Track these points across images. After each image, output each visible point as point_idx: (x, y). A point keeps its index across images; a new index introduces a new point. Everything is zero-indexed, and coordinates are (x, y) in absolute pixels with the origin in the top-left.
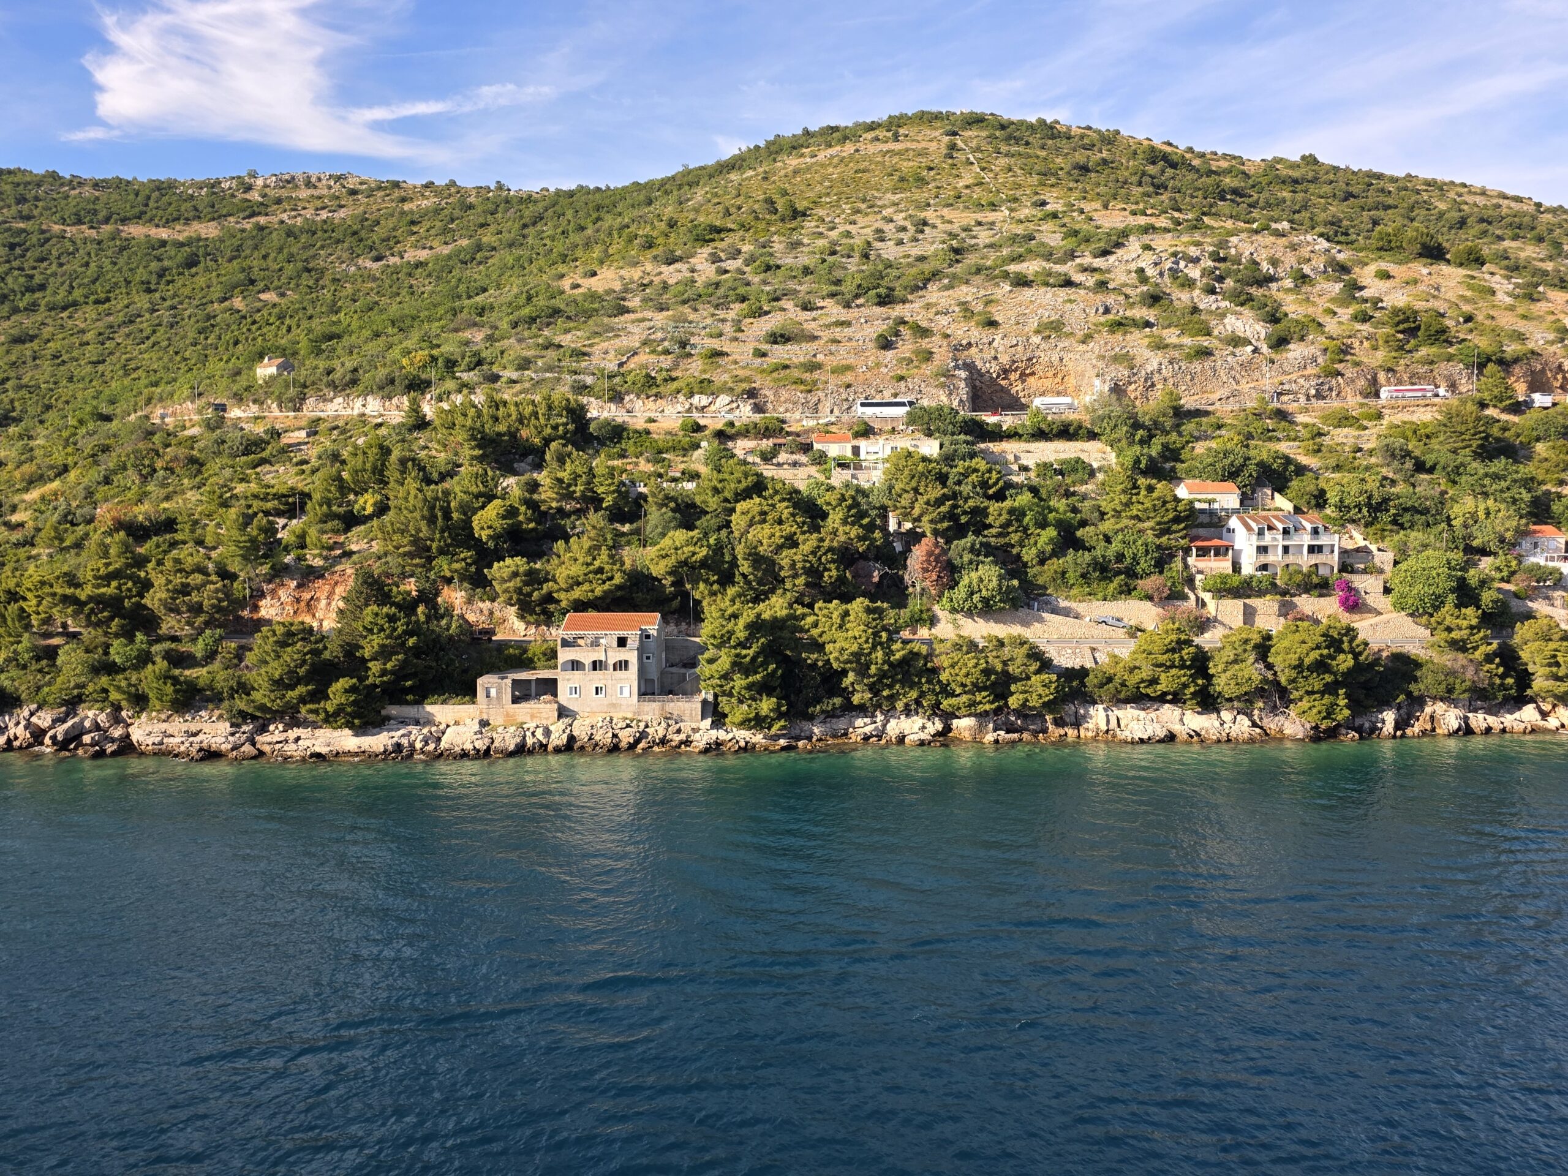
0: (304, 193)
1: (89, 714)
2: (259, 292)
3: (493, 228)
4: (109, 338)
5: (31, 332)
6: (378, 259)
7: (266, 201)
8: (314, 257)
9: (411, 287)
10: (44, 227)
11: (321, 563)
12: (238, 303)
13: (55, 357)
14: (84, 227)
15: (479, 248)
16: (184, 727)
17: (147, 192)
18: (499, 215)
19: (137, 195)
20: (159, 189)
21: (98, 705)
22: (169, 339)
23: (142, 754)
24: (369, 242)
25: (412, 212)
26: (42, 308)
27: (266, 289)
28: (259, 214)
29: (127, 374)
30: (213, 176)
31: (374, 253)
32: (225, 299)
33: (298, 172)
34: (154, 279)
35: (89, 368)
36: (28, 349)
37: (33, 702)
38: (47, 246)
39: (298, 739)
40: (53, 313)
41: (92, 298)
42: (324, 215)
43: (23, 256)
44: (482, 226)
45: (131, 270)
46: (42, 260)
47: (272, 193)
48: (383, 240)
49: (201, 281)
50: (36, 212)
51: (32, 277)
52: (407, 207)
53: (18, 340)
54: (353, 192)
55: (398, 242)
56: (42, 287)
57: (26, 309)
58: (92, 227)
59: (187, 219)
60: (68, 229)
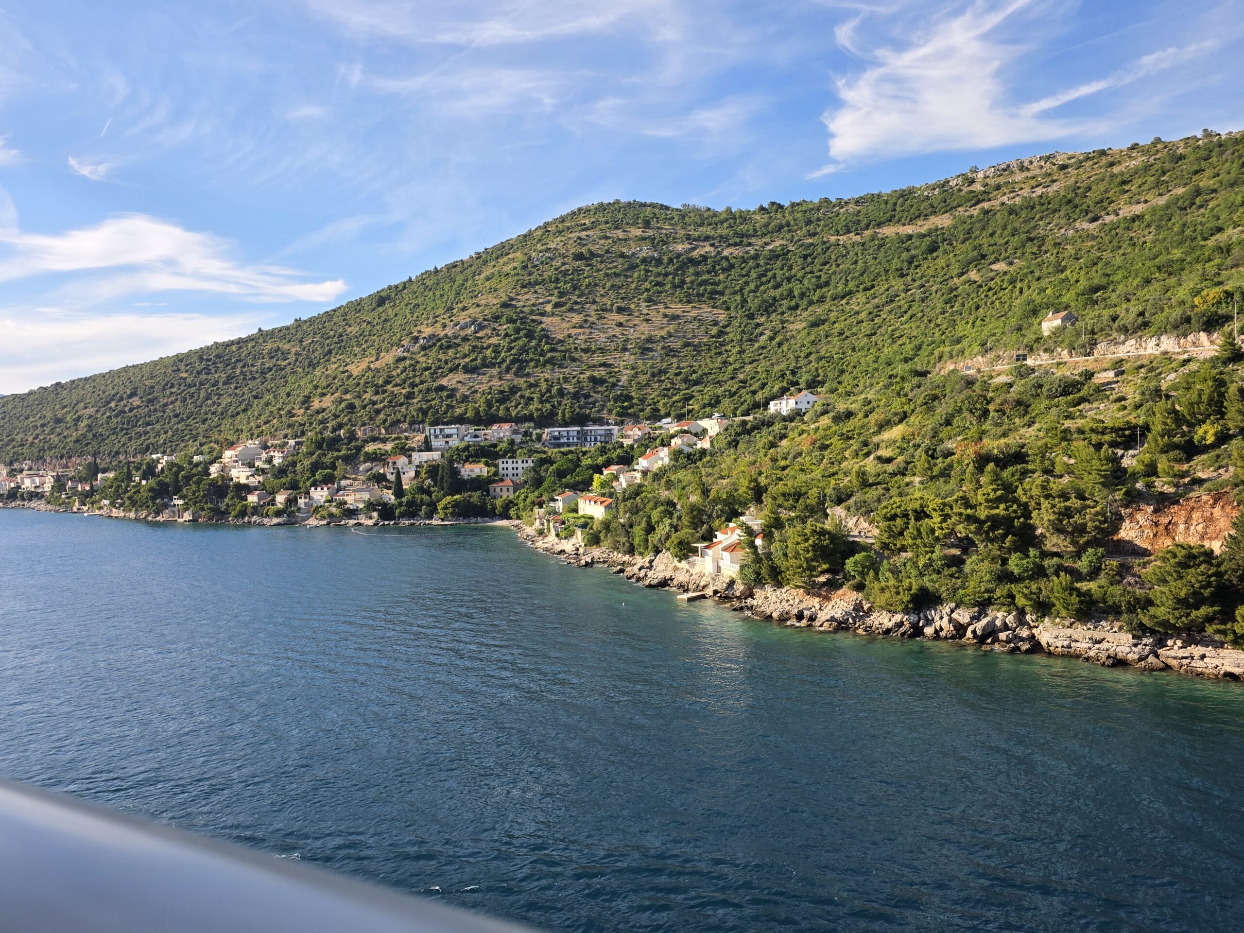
0: (1019, 177)
1: (999, 615)
2: (990, 264)
3: (1208, 172)
4: (877, 316)
5: (822, 318)
6: (1095, 219)
7: (987, 189)
8: (1035, 227)
9: (1131, 239)
10: (825, 239)
11: (1172, 490)
12: (973, 275)
13: (841, 334)
14: (852, 235)
15: (1198, 192)
16: (1089, 634)
17: (894, 200)
18: (1214, 159)
19: (886, 203)
20: (902, 196)
21: (1004, 608)
22: (922, 311)
23: (1050, 654)
24: (1084, 207)
25: (1122, 174)
26: (828, 299)
27: (997, 260)
28: (983, 200)
29: (894, 342)
30: (942, 179)
31: (1090, 215)
32: (963, 274)
33: (1012, 161)
34: (905, 266)
35: (865, 340)
36: (822, 330)
37: (951, 601)
38: (828, 253)
39: (1203, 657)
40: (836, 302)
41: (862, 287)
42: (1039, 191)
43: (813, 263)
44: (1196, 172)
45: (888, 261)
46: (825, 264)
47: (991, 182)
48: (1097, 203)
49: (941, 262)
50: (818, 230)
51: (819, 277)
52: (1116, 170)
53: (815, 324)
54: (1064, 167)
55: (1112, 202)
56: (827, 284)
57: (818, 301)
58: (857, 234)
59: (926, 215)
60: (841, 238)
